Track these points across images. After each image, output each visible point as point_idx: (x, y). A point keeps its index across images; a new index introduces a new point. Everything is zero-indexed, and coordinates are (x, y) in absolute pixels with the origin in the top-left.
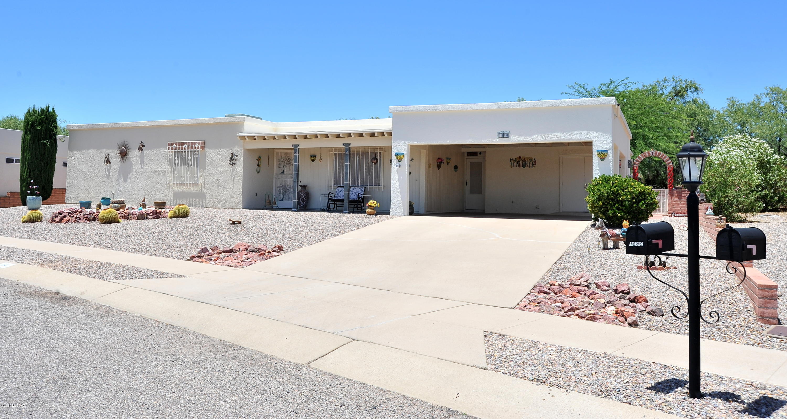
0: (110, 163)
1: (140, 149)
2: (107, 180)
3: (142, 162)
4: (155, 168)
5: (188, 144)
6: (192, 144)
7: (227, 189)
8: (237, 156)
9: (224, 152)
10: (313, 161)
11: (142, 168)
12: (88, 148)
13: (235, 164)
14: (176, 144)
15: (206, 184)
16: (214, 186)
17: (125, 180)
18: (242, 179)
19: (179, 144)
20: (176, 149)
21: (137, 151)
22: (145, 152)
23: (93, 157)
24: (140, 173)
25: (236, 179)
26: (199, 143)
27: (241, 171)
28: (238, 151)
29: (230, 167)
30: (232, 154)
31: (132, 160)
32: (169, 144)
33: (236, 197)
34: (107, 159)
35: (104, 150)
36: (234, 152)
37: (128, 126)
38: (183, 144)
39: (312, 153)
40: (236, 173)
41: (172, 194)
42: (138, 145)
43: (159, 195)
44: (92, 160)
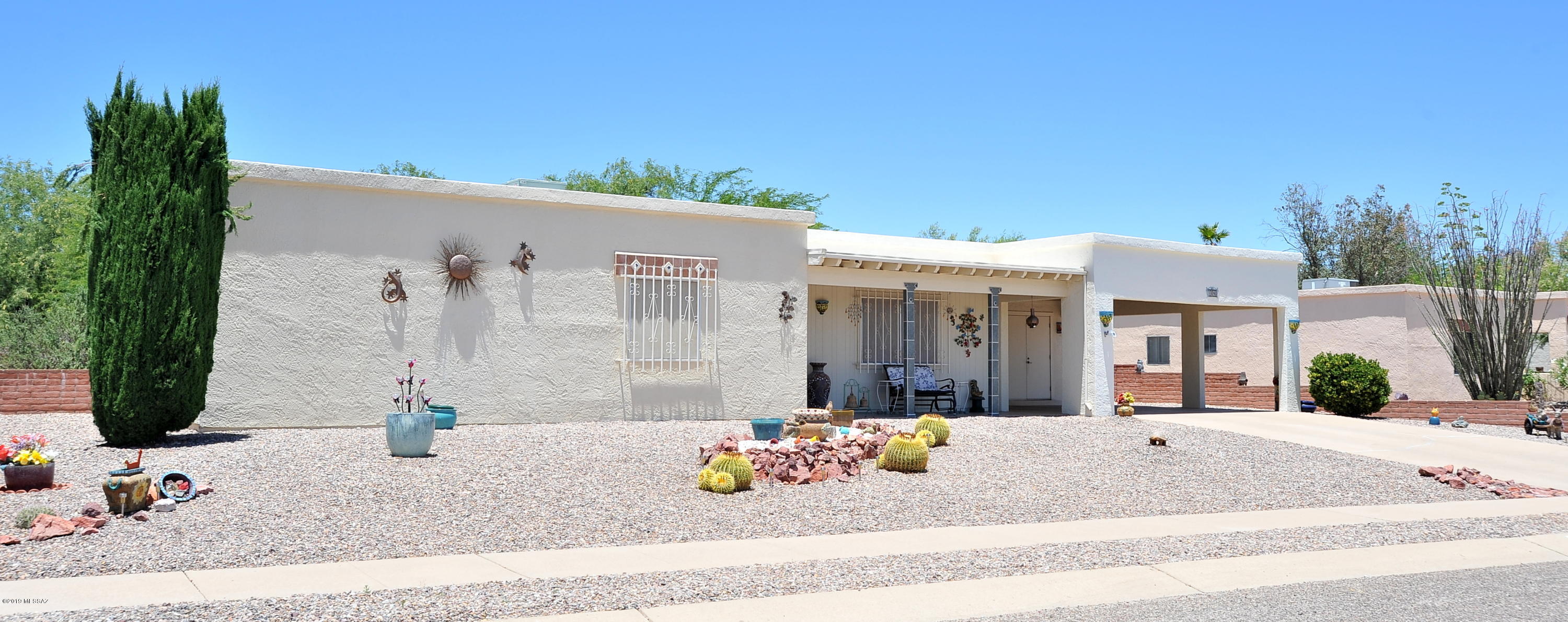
0: (405, 298)
1: (522, 264)
2: (393, 351)
3: (526, 303)
4: (570, 318)
5: (677, 262)
6: (687, 263)
7: (773, 373)
8: (795, 299)
9: (765, 288)
10: (822, 312)
11: (527, 319)
12: (306, 246)
13: (790, 317)
14: (641, 259)
15: (722, 362)
16: (741, 367)
17: (467, 353)
18: (806, 352)
19: (650, 261)
20: (640, 272)
21: (508, 269)
22: (537, 275)
23: (330, 278)
24: (522, 333)
25: (793, 351)
26: (705, 263)
27: (803, 333)
28: (796, 289)
29: (779, 324)
30: (784, 294)
31: (489, 293)
32: (620, 259)
33: (795, 392)
34: (393, 286)
35: (380, 259)
36: (788, 290)
37: (481, 193)
38: (660, 262)
39: (820, 296)
40: (794, 339)
41: (627, 390)
42: (514, 252)
43: (588, 394)
44: (324, 284)
